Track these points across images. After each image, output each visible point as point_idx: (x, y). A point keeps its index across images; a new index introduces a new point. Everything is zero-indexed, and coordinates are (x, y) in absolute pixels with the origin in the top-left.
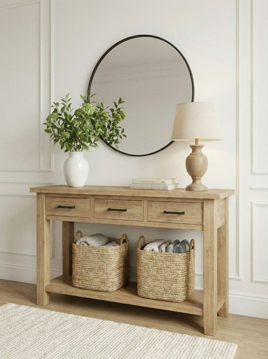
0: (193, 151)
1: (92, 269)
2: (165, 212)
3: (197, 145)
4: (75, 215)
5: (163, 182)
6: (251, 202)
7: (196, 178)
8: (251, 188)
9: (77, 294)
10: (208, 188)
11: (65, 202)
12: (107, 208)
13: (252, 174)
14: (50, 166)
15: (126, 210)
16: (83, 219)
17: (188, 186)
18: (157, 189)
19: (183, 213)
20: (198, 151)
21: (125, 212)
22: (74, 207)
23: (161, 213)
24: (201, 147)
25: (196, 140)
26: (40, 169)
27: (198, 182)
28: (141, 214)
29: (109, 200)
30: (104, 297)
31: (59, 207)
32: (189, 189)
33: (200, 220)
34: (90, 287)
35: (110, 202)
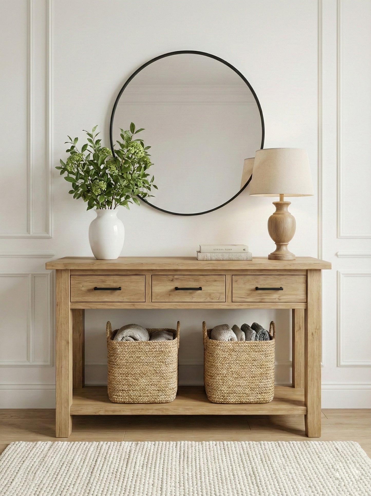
0: (277, 210)
1: (143, 374)
2: (257, 289)
3: (282, 202)
4: (120, 299)
5: (244, 250)
6: (337, 271)
7: (282, 244)
8: (336, 255)
9: (123, 411)
10: (296, 256)
11: (103, 282)
12: (173, 287)
13: (339, 237)
14: (47, 229)
15: (200, 289)
16: (134, 305)
17: (271, 254)
18: (235, 259)
19: (281, 289)
20: (285, 209)
21: (199, 291)
22: (119, 289)
23: (252, 290)
24: (288, 204)
25: (282, 196)
26: (29, 233)
27: (284, 248)
28: (221, 293)
29: (176, 277)
30: (167, 410)
31: (96, 289)
32: (274, 257)
33: (302, 297)
34: (141, 400)
35: (177, 279)
